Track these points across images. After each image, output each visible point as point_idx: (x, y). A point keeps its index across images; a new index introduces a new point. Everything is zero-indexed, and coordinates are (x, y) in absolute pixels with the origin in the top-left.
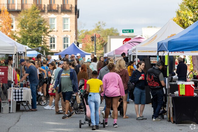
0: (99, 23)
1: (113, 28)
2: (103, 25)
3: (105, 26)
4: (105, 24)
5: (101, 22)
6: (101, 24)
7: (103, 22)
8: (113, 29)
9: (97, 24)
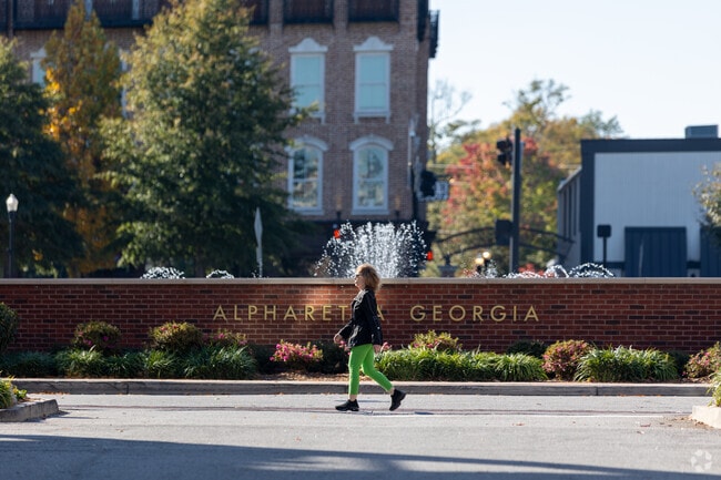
0: (536, 86)
1: (599, 113)
2: (554, 99)
3: (561, 100)
4: (565, 94)
5: (545, 85)
6: (544, 94)
7: (552, 83)
8: (598, 119)
9: (522, 94)
